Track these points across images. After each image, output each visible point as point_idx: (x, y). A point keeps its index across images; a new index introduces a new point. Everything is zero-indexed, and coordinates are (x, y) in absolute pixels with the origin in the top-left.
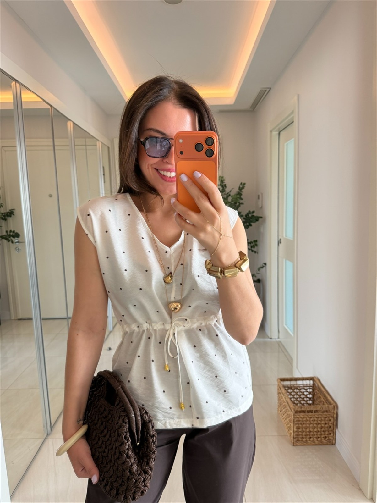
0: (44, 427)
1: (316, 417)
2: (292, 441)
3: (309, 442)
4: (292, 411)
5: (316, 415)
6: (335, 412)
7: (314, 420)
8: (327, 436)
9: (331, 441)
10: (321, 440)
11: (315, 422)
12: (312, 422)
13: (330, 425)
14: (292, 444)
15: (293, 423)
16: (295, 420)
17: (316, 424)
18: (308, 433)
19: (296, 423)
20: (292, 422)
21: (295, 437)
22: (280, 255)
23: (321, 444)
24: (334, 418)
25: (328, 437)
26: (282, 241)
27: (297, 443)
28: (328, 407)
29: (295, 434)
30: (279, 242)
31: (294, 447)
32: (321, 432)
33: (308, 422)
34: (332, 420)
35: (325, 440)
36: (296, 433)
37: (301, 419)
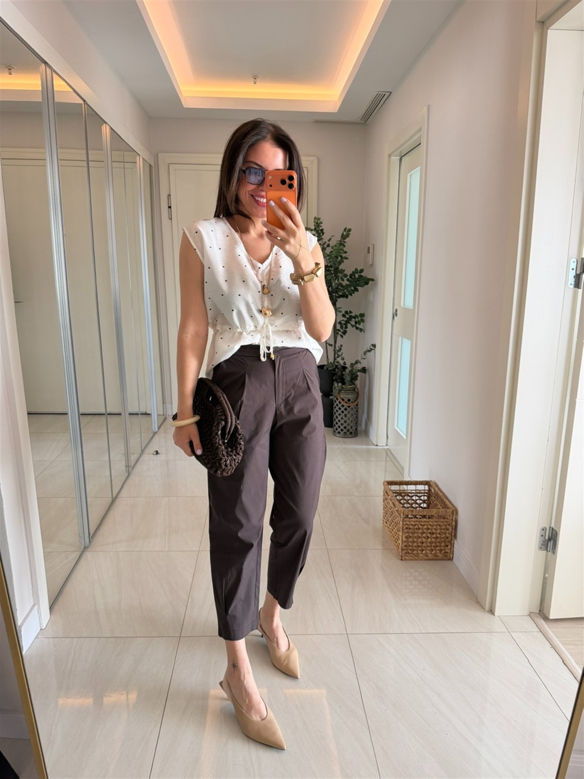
0: (80, 537)
1: (430, 525)
2: (400, 554)
3: (421, 555)
4: (401, 517)
5: (431, 521)
6: (454, 519)
7: (428, 529)
8: (442, 548)
9: (448, 554)
10: (436, 553)
11: (429, 531)
12: (425, 531)
13: (447, 535)
14: (400, 558)
15: (401, 532)
16: (404, 528)
17: (430, 533)
18: (420, 544)
19: (405, 531)
20: (401, 530)
21: (405, 548)
22: (394, 332)
23: (436, 558)
24: (452, 526)
25: (444, 549)
26: (398, 313)
27: (406, 556)
28: (446, 511)
29: (403, 546)
30: (395, 314)
31: (402, 562)
32: (435, 542)
33: (420, 531)
34: (450, 530)
35: (440, 553)
36: (405, 544)
37: (411, 527)
